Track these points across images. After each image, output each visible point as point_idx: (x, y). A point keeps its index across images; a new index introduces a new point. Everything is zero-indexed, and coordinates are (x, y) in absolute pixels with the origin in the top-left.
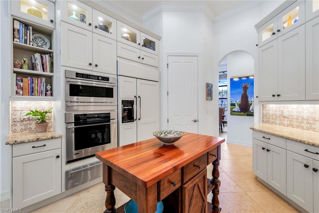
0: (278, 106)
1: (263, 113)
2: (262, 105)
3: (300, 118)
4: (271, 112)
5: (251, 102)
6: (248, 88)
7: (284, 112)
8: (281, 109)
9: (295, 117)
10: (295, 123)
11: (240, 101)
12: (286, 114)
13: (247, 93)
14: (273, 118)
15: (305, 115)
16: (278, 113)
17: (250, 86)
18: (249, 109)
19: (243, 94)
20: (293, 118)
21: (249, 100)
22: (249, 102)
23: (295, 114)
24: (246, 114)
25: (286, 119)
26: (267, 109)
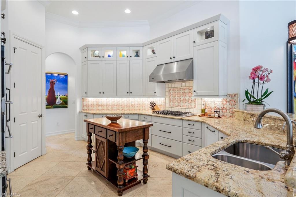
0: (95, 99)
1: (83, 104)
2: (83, 98)
3: (108, 105)
4: (90, 103)
5: (57, 96)
6: (54, 83)
7: (99, 102)
8: (97, 101)
9: (105, 105)
10: (105, 108)
11: (47, 95)
12: (100, 103)
13: (54, 88)
14: (91, 107)
15: (111, 103)
16: (95, 103)
17: (56, 82)
18: (56, 102)
19: (50, 89)
20: (104, 105)
21: (56, 95)
22: (56, 96)
23: (105, 103)
24: (53, 107)
25: (100, 106)
26: (87, 101)
